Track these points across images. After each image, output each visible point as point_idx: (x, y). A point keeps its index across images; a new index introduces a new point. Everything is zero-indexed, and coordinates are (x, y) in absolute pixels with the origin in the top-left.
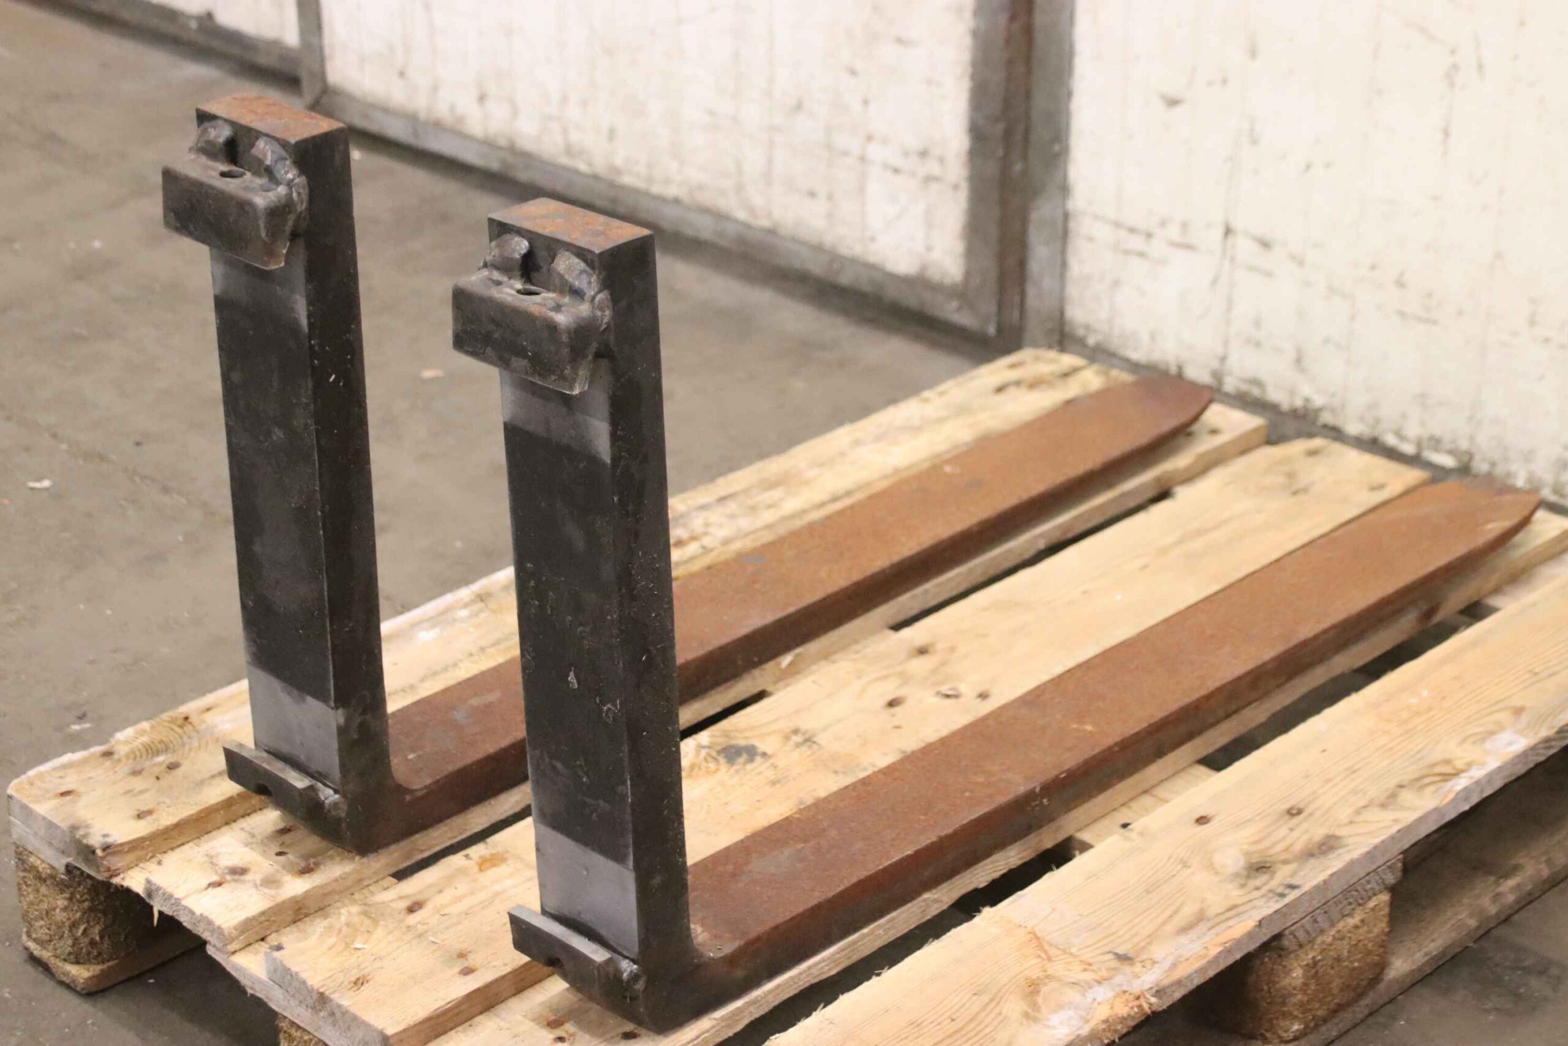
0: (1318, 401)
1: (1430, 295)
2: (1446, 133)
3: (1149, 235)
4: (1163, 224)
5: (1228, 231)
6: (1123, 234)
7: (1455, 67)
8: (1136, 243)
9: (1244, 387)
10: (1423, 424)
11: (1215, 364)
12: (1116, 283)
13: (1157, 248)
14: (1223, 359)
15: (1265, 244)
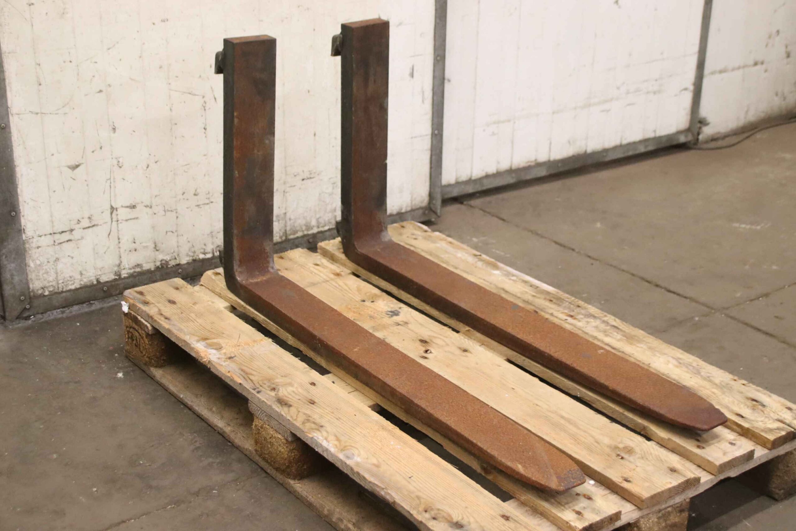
0: (167, 258)
1: (209, 193)
2: (205, 129)
3: (72, 230)
4: (79, 222)
5: (113, 209)
6: (57, 237)
7: (205, 102)
8: (66, 237)
9: (132, 271)
10: (213, 243)
11: (116, 269)
12: (57, 259)
13: (77, 234)
14: (119, 265)
15: (134, 207)
